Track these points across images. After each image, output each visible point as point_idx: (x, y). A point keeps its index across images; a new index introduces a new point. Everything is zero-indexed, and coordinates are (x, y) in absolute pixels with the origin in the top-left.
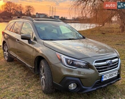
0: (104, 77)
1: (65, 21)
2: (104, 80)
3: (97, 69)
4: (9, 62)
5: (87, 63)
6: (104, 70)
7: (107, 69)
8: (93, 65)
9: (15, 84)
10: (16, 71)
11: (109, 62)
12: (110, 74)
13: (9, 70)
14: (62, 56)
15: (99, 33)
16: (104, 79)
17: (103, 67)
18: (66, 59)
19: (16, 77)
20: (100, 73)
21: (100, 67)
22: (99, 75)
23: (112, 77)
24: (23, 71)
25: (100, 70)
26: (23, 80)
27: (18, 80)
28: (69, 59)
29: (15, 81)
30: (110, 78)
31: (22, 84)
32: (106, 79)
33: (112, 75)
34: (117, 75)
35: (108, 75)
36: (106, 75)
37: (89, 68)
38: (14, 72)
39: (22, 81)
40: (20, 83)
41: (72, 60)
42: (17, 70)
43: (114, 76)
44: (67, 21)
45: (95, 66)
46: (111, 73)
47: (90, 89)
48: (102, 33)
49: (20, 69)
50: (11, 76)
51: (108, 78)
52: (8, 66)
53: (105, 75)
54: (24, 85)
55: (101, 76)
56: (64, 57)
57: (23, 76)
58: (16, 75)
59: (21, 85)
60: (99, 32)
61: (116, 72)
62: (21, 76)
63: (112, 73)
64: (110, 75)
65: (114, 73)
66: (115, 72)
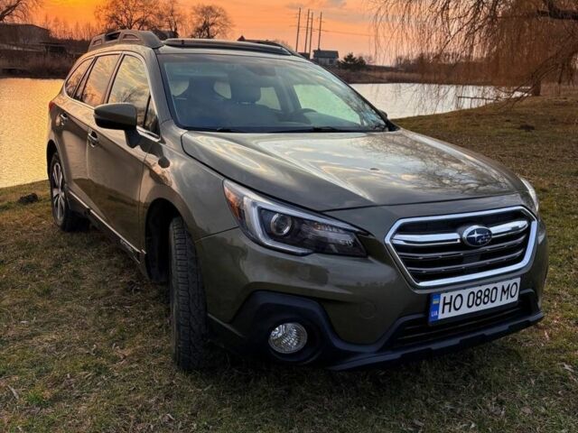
0: (445, 304)
1: (365, 72)
2: (441, 316)
3: (409, 262)
4: (69, 231)
5: (356, 233)
6: (442, 268)
7: (463, 266)
8: (387, 240)
9: (67, 322)
10: (84, 270)
11: (472, 233)
12: (476, 290)
13: (57, 266)
14: (245, 199)
15: (510, 124)
16: (444, 314)
17: (440, 255)
18: (261, 210)
19: (78, 296)
20: (422, 284)
21: (421, 256)
22: (417, 292)
23: (490, 305)
24: (116, 270)
25: (425, 270)
26: (104, 308)
27: (85, 305)
28: (275, 212)
29: (70, 311)
30: (475, 309)
31: (94, 324)
32: (454, 313)
33: (488, 296)
34: (516, 299)
35: (465, 293)
36: (455, 294)
37: (370, 258)
38: (75, 274)
39: (101, 313)
40: (89, 321)
41: (293, 218)
42: (91, 269)
43: (498, 303)
44: (372, 74)
45: (398, 248)
46: (483, 288)
47: (369, 355)
48: (522, 127)
49: (104, 262)
50: (59, 290)
51: (465, 310)
52: (61, 247)
53: (448, 296)
54: (100, 330)
55: (429, 298)
56: (254, 204)
57: (109, 293)
58: (82, 287)
59: (92, 329)
60: (508, 121)
61: (512, 282)
62: (102, 291)
63: (491, 287)
64: (477, 298)
65: (499, 285)
66: (506, 284)
